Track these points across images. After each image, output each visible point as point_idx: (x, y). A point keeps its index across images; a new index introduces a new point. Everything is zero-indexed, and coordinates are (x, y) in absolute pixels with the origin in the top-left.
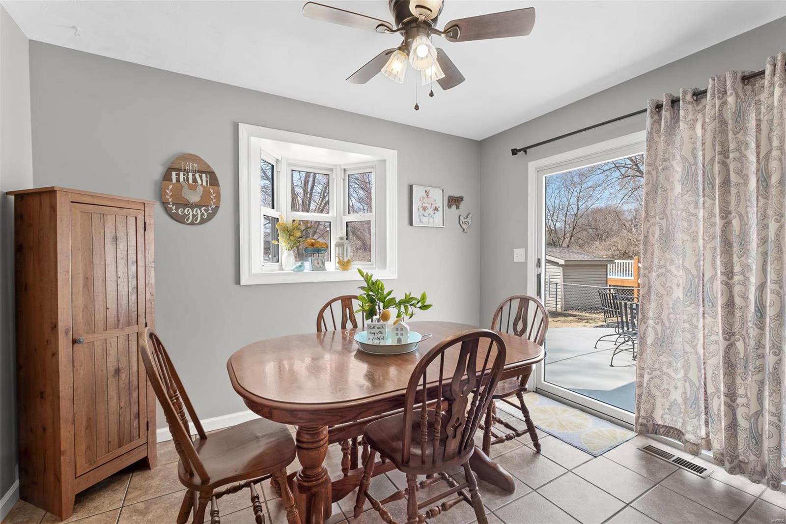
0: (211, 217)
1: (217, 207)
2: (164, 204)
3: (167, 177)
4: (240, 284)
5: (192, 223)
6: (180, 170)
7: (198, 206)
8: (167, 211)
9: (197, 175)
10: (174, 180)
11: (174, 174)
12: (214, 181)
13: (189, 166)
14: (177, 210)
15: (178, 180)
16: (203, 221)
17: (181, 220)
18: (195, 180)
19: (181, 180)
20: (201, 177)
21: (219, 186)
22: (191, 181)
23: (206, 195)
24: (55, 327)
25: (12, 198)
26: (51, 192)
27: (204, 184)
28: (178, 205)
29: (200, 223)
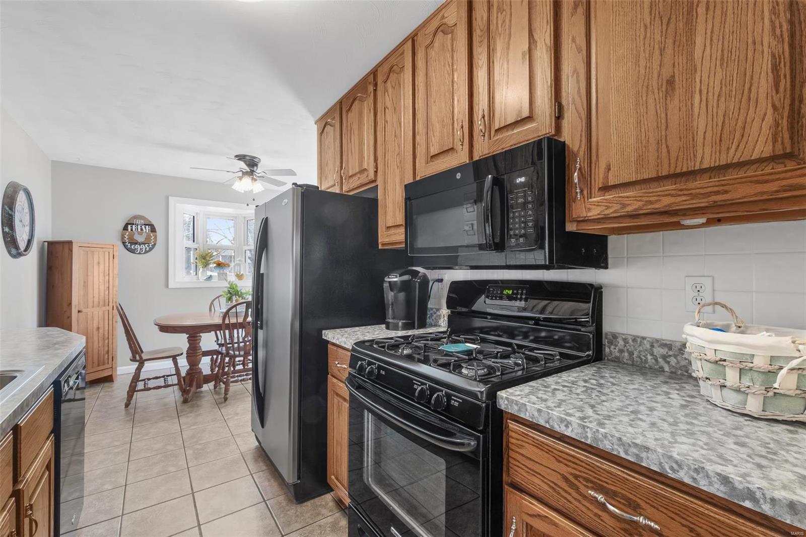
0: (151, 249)
1: (155, 244)
2: (124, 243)
3: (125, 228)
4: (168, 287)
5: (140, 253)
6: (133, 224)
7: (144, 244)
8: (125, 246)
9: (143, 227)
10: (129, 230)
11: (129, 226)
12: (153, 230)
13: (139, 222)
14: (131, 246)
15: (132, 230)
16: (146, 252)
17: (133, 251)
18: (142, 229)
19: (134, 229)
20: (145, 227)
21: (156, 232)
22: (139, 230)
23: (148, 238)
24: (70, 304)
25: (46, 243)
27: (147, 231)
28: (131, 243)
29: (144, 253)
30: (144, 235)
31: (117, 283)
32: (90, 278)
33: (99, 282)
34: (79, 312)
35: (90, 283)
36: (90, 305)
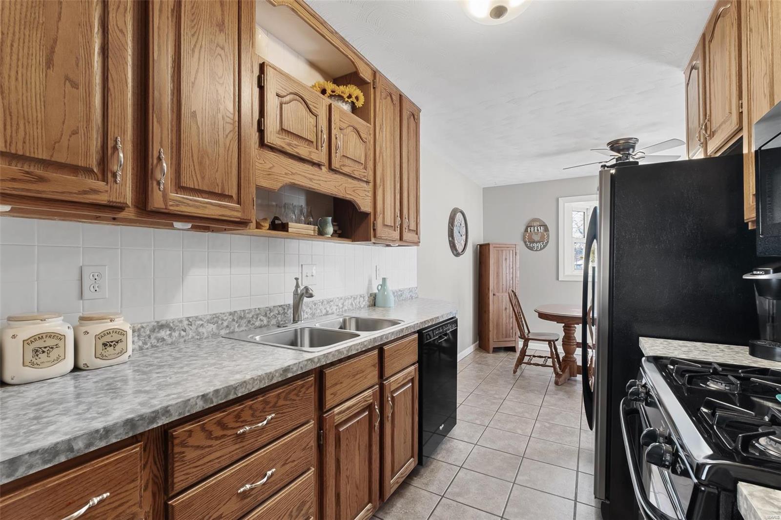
0: (545, 247)
1: (548, 242)
2: (525, 242)
3: (526, 230)
4: (558, 279)
5: (536, 250)
6: (531, 226)
7: (540, 242)
8: (526, 245)
9: (539, 228)
10: (529, 231)
11: (529, 228)
12: (546, 229)
13: (535, 224)
14: (530, 245)
15: (531, 231)
16: (541, 249)
17: (531, 249)
18: (538, 230)
19: (532, 231)
20: (540, 228)
21: (548, 231)
22: (536, 231)
23: (542, 236)
24: (489, 289)
25: (479, 246)
26: (488, 245)
27: (542, 231)
28: (530, 242)
29: (540, 250)
30: (540, 235)
31: (518, 275)
32: (500, 270)
33: (506, 273)
34: (494, 295)
35: (500, 274)
36: (501, 291)
